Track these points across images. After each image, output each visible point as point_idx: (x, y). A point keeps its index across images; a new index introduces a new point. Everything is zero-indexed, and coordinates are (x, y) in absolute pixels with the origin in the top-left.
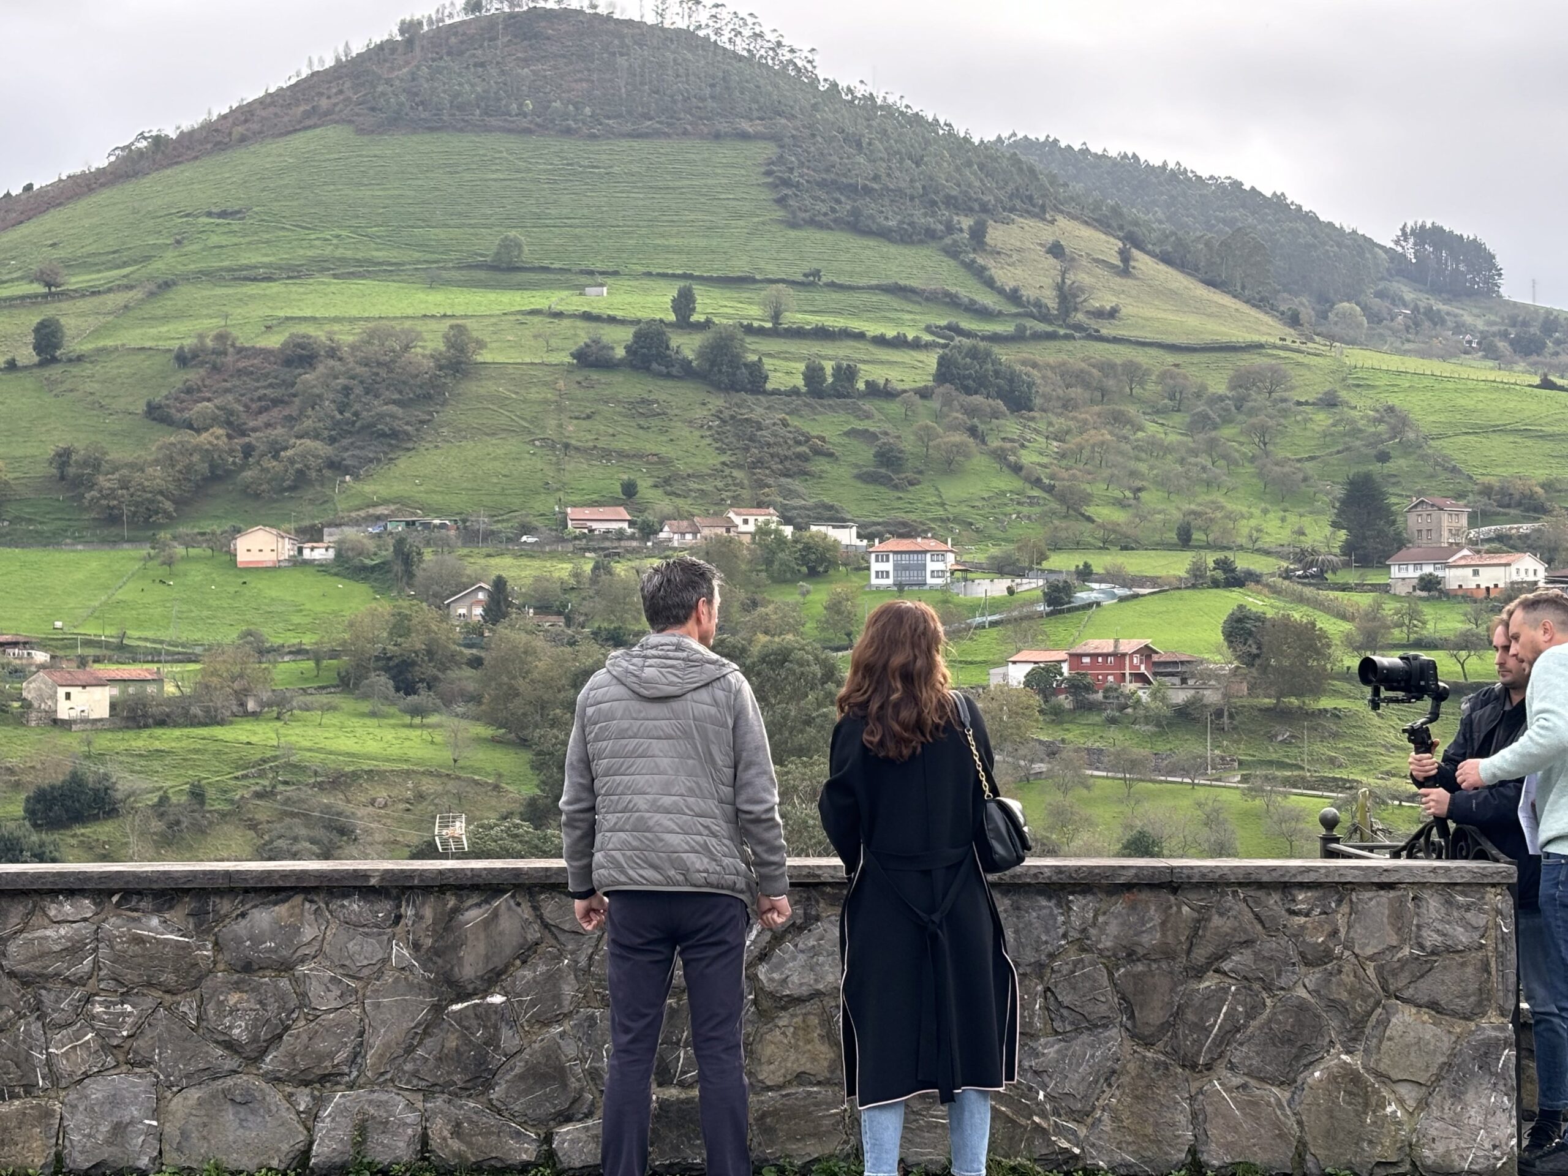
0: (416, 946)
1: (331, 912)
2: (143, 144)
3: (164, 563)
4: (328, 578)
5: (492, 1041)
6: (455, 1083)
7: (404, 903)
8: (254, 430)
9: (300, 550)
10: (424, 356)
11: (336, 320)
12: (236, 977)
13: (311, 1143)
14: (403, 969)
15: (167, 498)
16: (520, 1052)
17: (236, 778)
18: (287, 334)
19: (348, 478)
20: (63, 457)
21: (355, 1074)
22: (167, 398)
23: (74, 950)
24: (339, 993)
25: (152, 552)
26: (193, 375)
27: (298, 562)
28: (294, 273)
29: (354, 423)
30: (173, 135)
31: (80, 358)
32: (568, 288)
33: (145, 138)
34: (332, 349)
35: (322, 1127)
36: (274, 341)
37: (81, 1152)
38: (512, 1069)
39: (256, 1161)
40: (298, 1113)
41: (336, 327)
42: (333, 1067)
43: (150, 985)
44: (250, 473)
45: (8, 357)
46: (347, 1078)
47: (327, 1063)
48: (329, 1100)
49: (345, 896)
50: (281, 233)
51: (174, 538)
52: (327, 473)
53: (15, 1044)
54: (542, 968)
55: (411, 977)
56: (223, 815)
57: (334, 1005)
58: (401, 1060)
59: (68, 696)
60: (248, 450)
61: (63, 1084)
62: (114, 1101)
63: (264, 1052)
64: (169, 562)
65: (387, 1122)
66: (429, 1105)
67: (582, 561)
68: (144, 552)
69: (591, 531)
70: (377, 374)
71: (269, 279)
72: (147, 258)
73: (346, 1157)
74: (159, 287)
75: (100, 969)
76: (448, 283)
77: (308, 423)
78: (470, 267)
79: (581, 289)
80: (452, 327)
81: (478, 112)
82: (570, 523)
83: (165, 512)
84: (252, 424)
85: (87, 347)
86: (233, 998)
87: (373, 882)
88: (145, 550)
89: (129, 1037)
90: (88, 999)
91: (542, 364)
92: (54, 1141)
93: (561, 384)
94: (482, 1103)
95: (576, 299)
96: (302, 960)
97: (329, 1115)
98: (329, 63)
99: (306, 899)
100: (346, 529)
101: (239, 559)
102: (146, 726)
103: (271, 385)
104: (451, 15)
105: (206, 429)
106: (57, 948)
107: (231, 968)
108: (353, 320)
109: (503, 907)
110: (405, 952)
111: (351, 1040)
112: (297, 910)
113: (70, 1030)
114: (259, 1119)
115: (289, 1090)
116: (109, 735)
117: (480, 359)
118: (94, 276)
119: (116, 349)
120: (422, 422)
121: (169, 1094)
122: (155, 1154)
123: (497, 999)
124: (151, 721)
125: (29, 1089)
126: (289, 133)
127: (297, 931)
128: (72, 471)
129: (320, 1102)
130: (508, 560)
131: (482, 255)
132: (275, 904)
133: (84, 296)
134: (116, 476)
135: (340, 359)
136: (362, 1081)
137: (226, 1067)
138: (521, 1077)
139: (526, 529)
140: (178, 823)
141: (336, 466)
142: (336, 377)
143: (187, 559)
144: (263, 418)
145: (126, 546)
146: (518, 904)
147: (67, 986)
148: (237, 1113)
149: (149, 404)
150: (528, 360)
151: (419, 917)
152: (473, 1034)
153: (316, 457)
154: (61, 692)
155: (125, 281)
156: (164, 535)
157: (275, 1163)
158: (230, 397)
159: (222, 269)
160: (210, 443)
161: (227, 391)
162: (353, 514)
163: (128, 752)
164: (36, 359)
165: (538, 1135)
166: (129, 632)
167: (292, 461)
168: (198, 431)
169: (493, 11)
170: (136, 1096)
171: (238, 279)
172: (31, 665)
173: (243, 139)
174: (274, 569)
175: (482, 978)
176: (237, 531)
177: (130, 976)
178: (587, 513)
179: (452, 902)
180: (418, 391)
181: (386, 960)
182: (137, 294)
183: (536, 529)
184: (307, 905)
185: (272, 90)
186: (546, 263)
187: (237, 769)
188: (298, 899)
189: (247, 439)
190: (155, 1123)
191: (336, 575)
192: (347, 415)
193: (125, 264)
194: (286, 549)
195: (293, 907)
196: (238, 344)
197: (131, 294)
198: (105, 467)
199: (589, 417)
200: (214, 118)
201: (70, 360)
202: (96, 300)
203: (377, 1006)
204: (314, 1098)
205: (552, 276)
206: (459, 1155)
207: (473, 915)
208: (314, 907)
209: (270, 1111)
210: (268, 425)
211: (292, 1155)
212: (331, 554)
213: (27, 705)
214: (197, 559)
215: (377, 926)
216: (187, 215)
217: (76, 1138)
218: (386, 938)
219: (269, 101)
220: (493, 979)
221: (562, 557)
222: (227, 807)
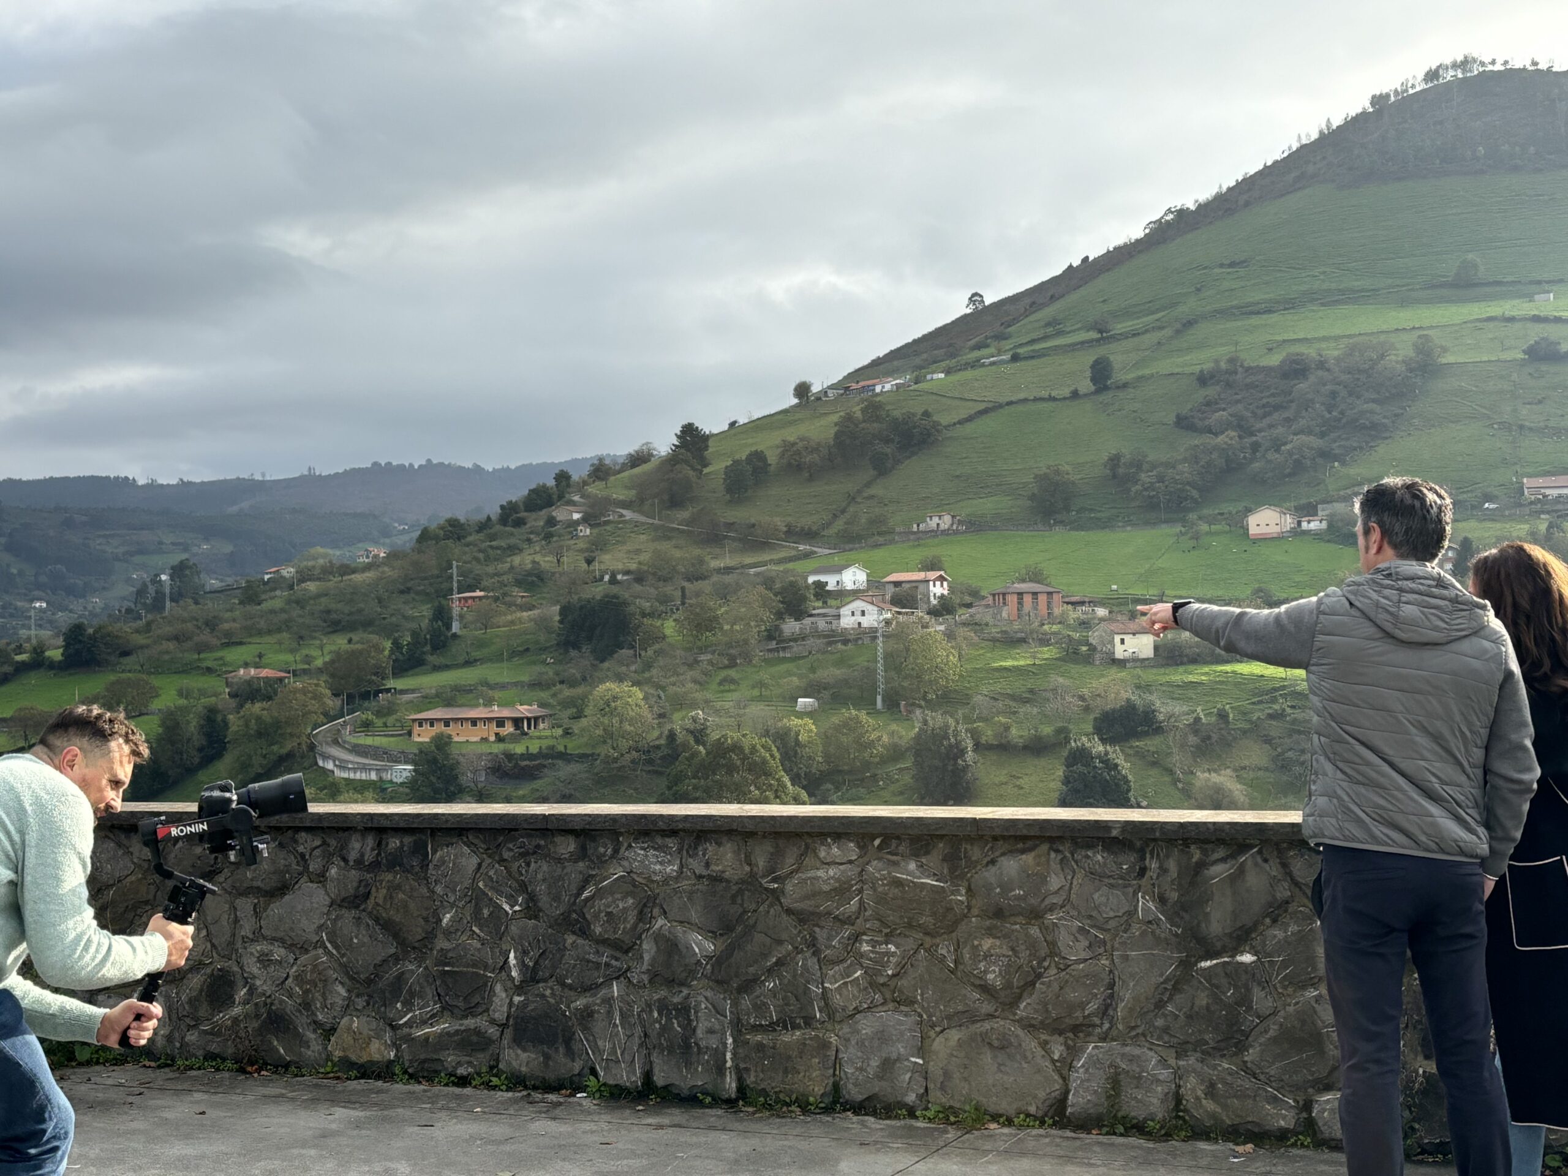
0: (1162, 900)
1: (1076, 862)
2: (1170, 217)
3: (1192, 538)
4: (1322, 544)
5: (1244, 1000)
6: (1207, 1043)
7: (1148, 856)
8: (1260, 431)
9: (1299, 523)
10: (1397, 362)
11: (1325, 339)
12: (988, 923)
13: (1067, 1092)
14: (1150, 922)
15: (1194, 488)
16: (1274, 1013)
17: (1253, 703)
18: (1284, 354)
19: (1336, 464)
20: (1114, 461)
21: (1106, 1026)
22: (1191, 410)
23: (842, 891)
24: (1087, 943)
25: (1183, 529)
26: (1211, 392)
27: (1297, 532)
28: (1289, 305)
29: (1339, 420)
30: (1193, 207)
31: (1125, 386)
32: (1519, 297)
33: (1172, 212)
34: (1321, 362)
35: (1076, 1078)
36: (1274, 360)
37: (855, 1085)
38: (1266, 1032)
39: (1015, 1106)
40: (1053, 1061)
41: (1324, 345)
42: (1084, 1017)
43: (910, 926)
44: (1257, 464)
45: (1072, 389)
46: (1098, 1030)
47: (1078, 1014)
48: (1083, 1050)
49: (1090, 847)
50: (1279, 275)
51: (1200, 518)
52: (1319, 460)
53: (795, 976)
54: (1293, 928)
55: (1158, 931)
56: (1244, 732)
57: (1083, 955)
58: (1152, 1015)
59: (1122, 641)
60: (1255, 447)
61: (838, 1017)
62: (882, 1037)
63: (1019, 998)
64: (1196, 537)
65: (1140, 1078)
66: (1181, 1063)
67: (1538, 521)
68: (1178, 530)
69: (1545, 496)
70: (1358, 379)
71: (1269, 311)
72: (1174, 305)
73: (1101, 1110)
74: (1184, 325)
75: (865, 910)
76: (1418, 301)
77: (1302, 422)
78: (1434, 287)
79: (1530, 297)
80: (1420, 337)
81: (1438, 161)
82: (1526, 491)
83: (1192, 498)
84: (1258, 426)
85: (1130, 376)
86: (987, 943)
87: (1114, 833)
88: (1178, 528)
89: (894, 976)
90: (856, 938)
91: (1498, 361)
92: (831, 1071)
93: (1515, 376)
94: (1235, 1064)
95: (1526, 306)
96: (1051, 909)
97: (1083, 1066)
98: (1315, 136)
99: (1051, 848)
100: (1335, 504)
101: (1251, 532)
102: (1182, 663)
103: (1273, 395)
104: (1413, 86)
105: (1222, 433)
106: (826, 888)
107: (984, 915)
108: (1337, 338)
109: (1249, 863)
110: (1151, 905)
111: (1100, 991)
112: (1043, 859)
113: (841, 967)
114: (1016, 1065)
115: (1044, 1037)
116: (1154, 671)
117: (1444, 361)
118: (1135, 322)
119: (1152, 375)
120: (1396, 415)
121: (932, 1034)
122: (922, 1091)
123: (1247, 958)
124: (1185, 659)
125: (809, 1021)
126: (1282, 195)
127: (1044, 880)
128: (1121, 471)
129: (1073, 1051)
130: (1473, 524)
131: (1444, 276)
132: (1023, 851)
133: (1127, 338)
134: (1154, 473)
135: (1328, 370)
136: (1114, 1032)
137: (983, 1011)
138: (1275, 1040)
139: (1489, 498)
140: (1209, 738)
141: (1326, 455)
142: (1324, 385)
143: (1209, 533)
144: (1267, 421)
145: (1163, 526)
146: (1266, 861)
147: (838, 924)
148: (995, 1057)
149: (1178, 416)
150: (1485, 358)
151: (1163, 870)
152: (1224, 993)
153: (1312, 449)
154: (1117, 639)
155: (1158, 324)
156: (1192, 516)
157: (1032, 1110)
158: (1240, 406)
159: (1232, 307)
160: (1226, 443)
161: (1238, 401)
162: (1342, 493)
163: (1169, 684)
164: (1093, 388)
165: (1295, 1100)
166: (1167, 592)
167: (1290, 453)
168: (1216, 434)
169: (1449, 78)
170: (902, 1034)
171: (1246, 313)
172: (1094, 618)
173: (1247, 204)
174: (1279, 538)
175: (1230, 935)
176: (1249, 511)
177: (892, 917)
178: (1540, 481)
179: (1197, 855)
180: (1394, 391)
181: (1132, 913)
182: (1168, 332)
183: (1496, 497)
184: (1053, 855)
185: (1269, 163)
186: (1499, 278)
187: (1254, 695)
188: (1045, 847)
189: (1254, 439)
190: (921, 1062)
191: (1329, 541)
192: (1334, 414)
193: (1158, 311)
194: (1289, 522)
195: (1039, 856)
196: (1246, 365)
197: (1163, 332)
198: (1145, 466)
199: (1540, 402)
200: (1224, 189)
201: (1118, 388)
202: (1136, 340)
203: (1126, 958)
204: (1068, 1047)
205: (1504, 289)
206: (1213, 1116)
207: (1219, 871)
208: (1060, 857)
209: (1025, 1057)
210: (1271, 426)
211: (1048, 1103)
212: (1324, 525)
213: (1093, 649)
214: (1217, 533)
215: (1122, 878)
216: (1205, 268)
217: (849, 1070)
218: (1131, 890)
219: (1267, 172)
220: (1241, 938)
221: (1521, 519)
222: (1247, 726)
